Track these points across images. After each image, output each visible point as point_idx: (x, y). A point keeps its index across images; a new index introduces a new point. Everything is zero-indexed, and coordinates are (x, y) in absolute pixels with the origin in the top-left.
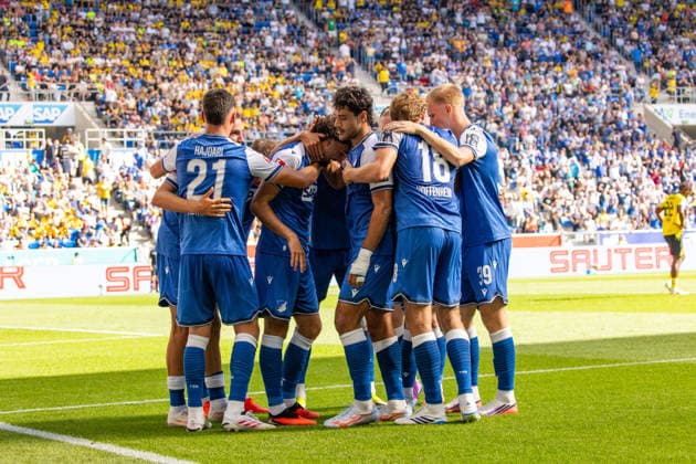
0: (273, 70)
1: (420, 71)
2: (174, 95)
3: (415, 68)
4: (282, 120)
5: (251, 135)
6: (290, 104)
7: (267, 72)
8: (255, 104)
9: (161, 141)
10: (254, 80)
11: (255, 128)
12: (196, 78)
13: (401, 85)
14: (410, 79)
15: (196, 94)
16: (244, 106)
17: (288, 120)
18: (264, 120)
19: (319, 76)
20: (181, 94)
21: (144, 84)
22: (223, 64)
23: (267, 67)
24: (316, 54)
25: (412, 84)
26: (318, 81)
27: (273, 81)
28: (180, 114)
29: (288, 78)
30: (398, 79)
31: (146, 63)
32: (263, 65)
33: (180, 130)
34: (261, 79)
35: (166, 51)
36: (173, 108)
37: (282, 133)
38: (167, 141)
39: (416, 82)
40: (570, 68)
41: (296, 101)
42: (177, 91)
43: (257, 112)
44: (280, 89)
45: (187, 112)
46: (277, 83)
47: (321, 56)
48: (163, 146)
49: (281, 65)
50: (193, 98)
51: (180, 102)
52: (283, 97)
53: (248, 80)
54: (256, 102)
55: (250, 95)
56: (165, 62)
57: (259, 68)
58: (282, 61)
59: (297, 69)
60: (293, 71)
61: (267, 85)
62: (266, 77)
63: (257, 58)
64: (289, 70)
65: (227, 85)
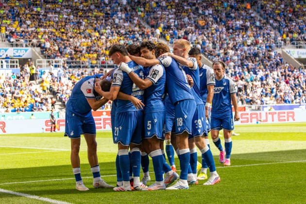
0: (119, 34)
1: (183, 34)
2: (75, 44)
3: (181, 33)
5: (109, 62)
7: (116, 34)
9: (69, 65)
10: (110, 38)
12: (85, 37)
15: (85, 44)
16: (106, 49)
20: (78, 44)
21: (62, 40)
22: (97, 31)
23: (116, 32)
24: (138, 27)
28: (78, 53)
29: (125, 37)
30: (174, 38)
31: (63, 30)
32: (115, 32)
33: (78, 60)
34: (114, 38)
35: (72, 25)
36: (75, 50)
38: (72, 65)
40: (249, 33)
42: (76, 43)
44: (122, 42)
45: (81, 52)
46: (120, 40)
47: (140, 27)
48: (70, 67)
49: (123, 31)
50: (84, 46)
51: (78, 48)
53: (107, 38)
55: (109, 45)
56: (71, 30)
57: (112, 33)
58: (123, 30)
59: (129, 33)
60: (128, 34)
61: (116, 40)
62: (116, 37)
63: (112, 28)
64: (126, 34)
65: (98, 40)
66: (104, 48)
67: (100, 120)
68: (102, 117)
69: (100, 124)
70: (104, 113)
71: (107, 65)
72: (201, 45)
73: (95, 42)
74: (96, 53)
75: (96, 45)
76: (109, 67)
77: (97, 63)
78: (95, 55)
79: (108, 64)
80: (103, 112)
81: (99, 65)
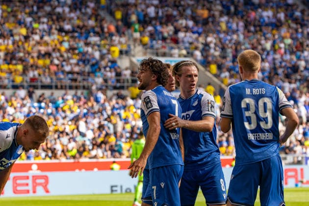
0: (61, 30)
1: (171, 33)
3: (168, 30)
4: (67, 68)
5: (44, 80)
6: (74, 56)
7: (56, 32)
8: (47, 57)
10: (46, 38)
11: (47, 74)
12: (3, 36)
13: (157, 43)
14: (164, 39)
16: (38, 58)
17: (72, 69)
18: (53, 68)
19: (95, 36)
22: (23, 26)
23: (56, 28)
24: (93, 19)
25: (166, 43)
26: (94, 39)
27: (61, 39)
29: (72, 37)
30: (154, 39)
32: (54, 27)
34: (52, 37)
37: (67, 78)
39: (168, 41)
40: (284, 31)
41: (78, 54)
43: (48, 62)
44: (66, 45)
46: (63, 41)
47: (96, 20)
49: (68, 27)
52: (68, 51)
53: (42, 38)
54: (48, 55)
55: (43, 49)
57: (50, 28)
58: (68, 24)
59: (79, 30)
60: (77, 32)
61: (56, 42)
62: (56, 36)
63: (48, 21)
64: (73, 31)
65: (26, 41)
66: (35, 55)
67: (28, 178)
68: (30, 174)
69: (27, 185)
70: (34, 167)
71: (39, 84)
72: (201, 52)
73: (20, 44)
74: (22, 64)
75: (22, 50)
76: (44, 87)
77: (22, 82)
78: (20, 67)
79: (41, 82)
80: (31, 164)
81: (25, 84)
